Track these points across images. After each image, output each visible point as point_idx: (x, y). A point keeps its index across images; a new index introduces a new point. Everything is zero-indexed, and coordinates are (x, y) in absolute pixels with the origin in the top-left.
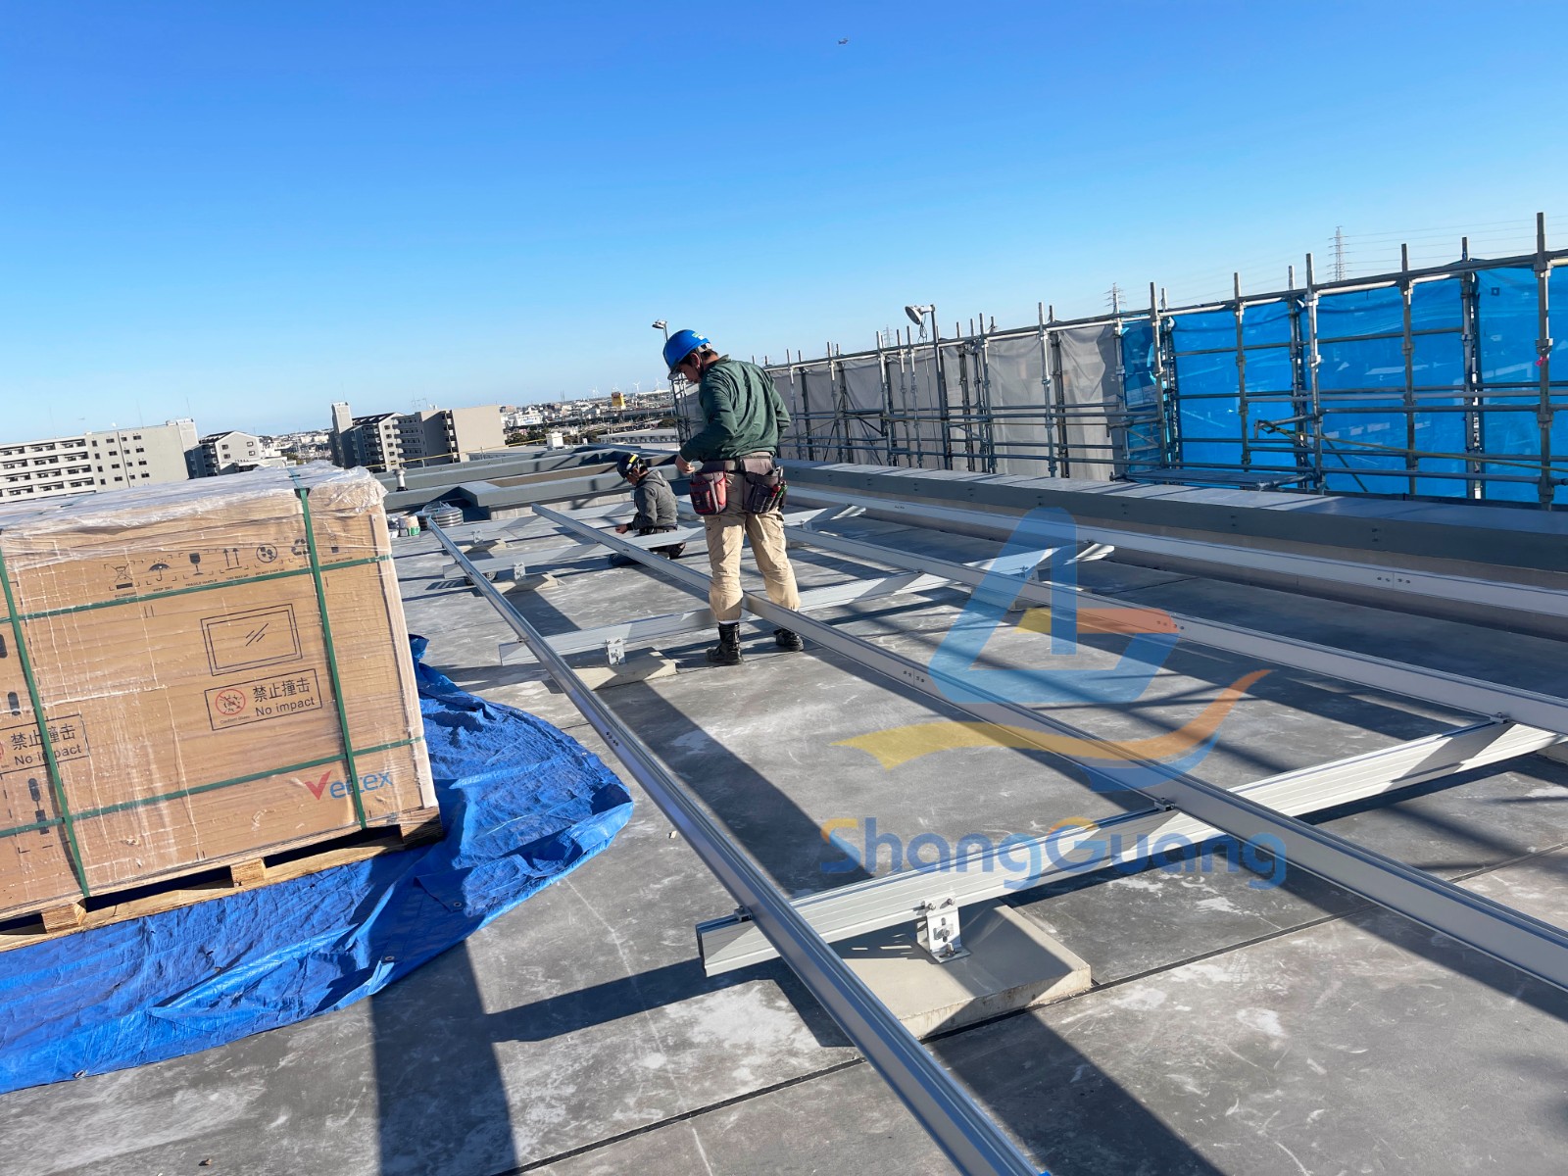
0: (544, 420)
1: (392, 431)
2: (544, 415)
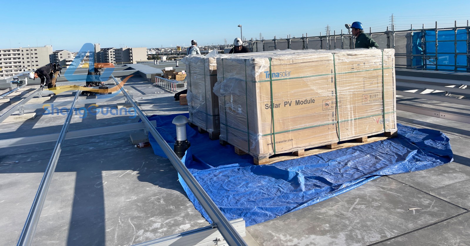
0: (156, 53)
1: (112, 53)
2: (156, 51)
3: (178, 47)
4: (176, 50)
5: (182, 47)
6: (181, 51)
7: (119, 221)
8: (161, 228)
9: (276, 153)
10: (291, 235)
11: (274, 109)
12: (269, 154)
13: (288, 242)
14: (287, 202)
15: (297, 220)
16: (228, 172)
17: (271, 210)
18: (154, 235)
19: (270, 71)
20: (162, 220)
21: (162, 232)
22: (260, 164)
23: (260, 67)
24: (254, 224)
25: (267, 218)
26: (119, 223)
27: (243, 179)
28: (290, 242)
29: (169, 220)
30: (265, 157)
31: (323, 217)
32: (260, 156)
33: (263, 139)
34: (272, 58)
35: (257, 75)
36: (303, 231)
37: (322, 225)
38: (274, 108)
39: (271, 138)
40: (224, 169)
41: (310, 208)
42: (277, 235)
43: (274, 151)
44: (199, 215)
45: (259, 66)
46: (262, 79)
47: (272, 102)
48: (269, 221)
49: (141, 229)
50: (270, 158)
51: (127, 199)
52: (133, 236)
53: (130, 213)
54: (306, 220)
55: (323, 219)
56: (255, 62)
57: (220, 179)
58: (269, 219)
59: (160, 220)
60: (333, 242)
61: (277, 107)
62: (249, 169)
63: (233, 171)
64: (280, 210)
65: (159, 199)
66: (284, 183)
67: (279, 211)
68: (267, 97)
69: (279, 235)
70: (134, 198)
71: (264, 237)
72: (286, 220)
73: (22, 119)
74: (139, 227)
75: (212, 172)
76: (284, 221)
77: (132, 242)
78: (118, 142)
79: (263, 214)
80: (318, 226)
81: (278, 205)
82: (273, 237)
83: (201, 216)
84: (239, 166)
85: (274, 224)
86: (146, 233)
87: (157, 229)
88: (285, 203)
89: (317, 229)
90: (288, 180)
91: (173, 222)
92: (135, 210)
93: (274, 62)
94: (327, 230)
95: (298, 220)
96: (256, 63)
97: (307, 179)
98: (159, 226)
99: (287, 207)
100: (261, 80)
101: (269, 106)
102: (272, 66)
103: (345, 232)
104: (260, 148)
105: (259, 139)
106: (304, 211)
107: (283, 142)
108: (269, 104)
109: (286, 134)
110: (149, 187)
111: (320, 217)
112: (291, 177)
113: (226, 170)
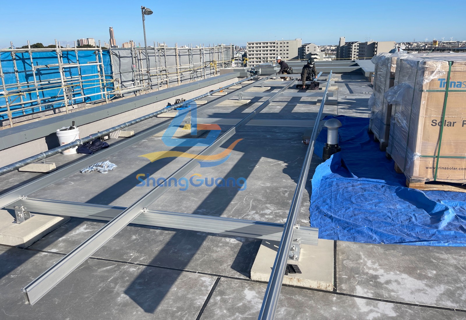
1: (356, 47)
3: (435, 42)
4: (431, 44)
5: (440, 42)
6: (437, 46)
7: (244, 199)
8: (269, 215)
9: (437, 180)
10: (380, 265)
11: (445, 128)
12: (426, 178)
13: (371, 269)
14: (407, 234)
15: (402, 254)
16: (369, 186)
17: (381, 235)
18: (260, 218)
19: (447, 79)
20: (275, 209)
21: (267, 218)
22: (411, 187)
23: (433, 72)
24: (350, 241)
25: (369, 240)
26: (243, 200)
27: (379, 196)
28: (373, 270)
29: (280, 211)
30: (420, 181)
31: (436, 263)
32: (412, 178)
33: (420, 161)
34: (454, 62)
35: (426, 82)
36: (399, 267)
37: (427, 270)
38: (445, 126)
39: (434, 161)
40: (367, 182)
41: (431, 248)
42: (366, 259)
43: (435, 176)
44: (308, 215)
45: (431, 71)
46: (433, 88)
47: (442, 118)
48: (370, 244)
49: (254, 210)
50: (426, 183)
51: (262, 184)
52: (245, 213)
53: (256, 195)
54: (413, 258)
55: (435, 264)
56: (426, 66)
57: (355, 191)
58: (370, 242)
59: (272, 209)
60: (424, 290)
61: (450, 126)
62: (394, 189)
63: (376, 187)
64: (391, 239)
65: (286, 191)
66: (424, 215)
67: (389, 239)
68: (436, 111)
69: (368, 260)
70: (268, 185)
71: (351, 256)
72: (390, 250)
73: (239, 103)
74: (254, 208)
75: (353, 182)
76: (386, 250)
77: (241, 217)
78: (292, 135)
79: (368, 235)
80: (421, 269)
81: (393, 233)
82: (360, 259)
83: (308, 217)
84: (385, 183)
85: (372, 248)
86: (255, 214)
87: (266, 214)
88: (404, 234)
89: (417, 271)
90: (430, 213)
91: (281, 213)
92: (262, 194)
93: (457, 67)
94: (428, 276)
95: (404, 255)
96: (427, 68)
97: (457, 219)
98: (268, 213)
99: (401, 238)
100: (431, 90)
101: (437, 122)
102: (451, 73)
103: (450, 286)
104: (414, 170)
105: (415, 159)
106: (420, 249)
107: (450, 169)
108: (439, 120)
109: (457, 160)
110: (286, 180)
111: (434, 261)
112: (436, 210)
113: (368, 184)
